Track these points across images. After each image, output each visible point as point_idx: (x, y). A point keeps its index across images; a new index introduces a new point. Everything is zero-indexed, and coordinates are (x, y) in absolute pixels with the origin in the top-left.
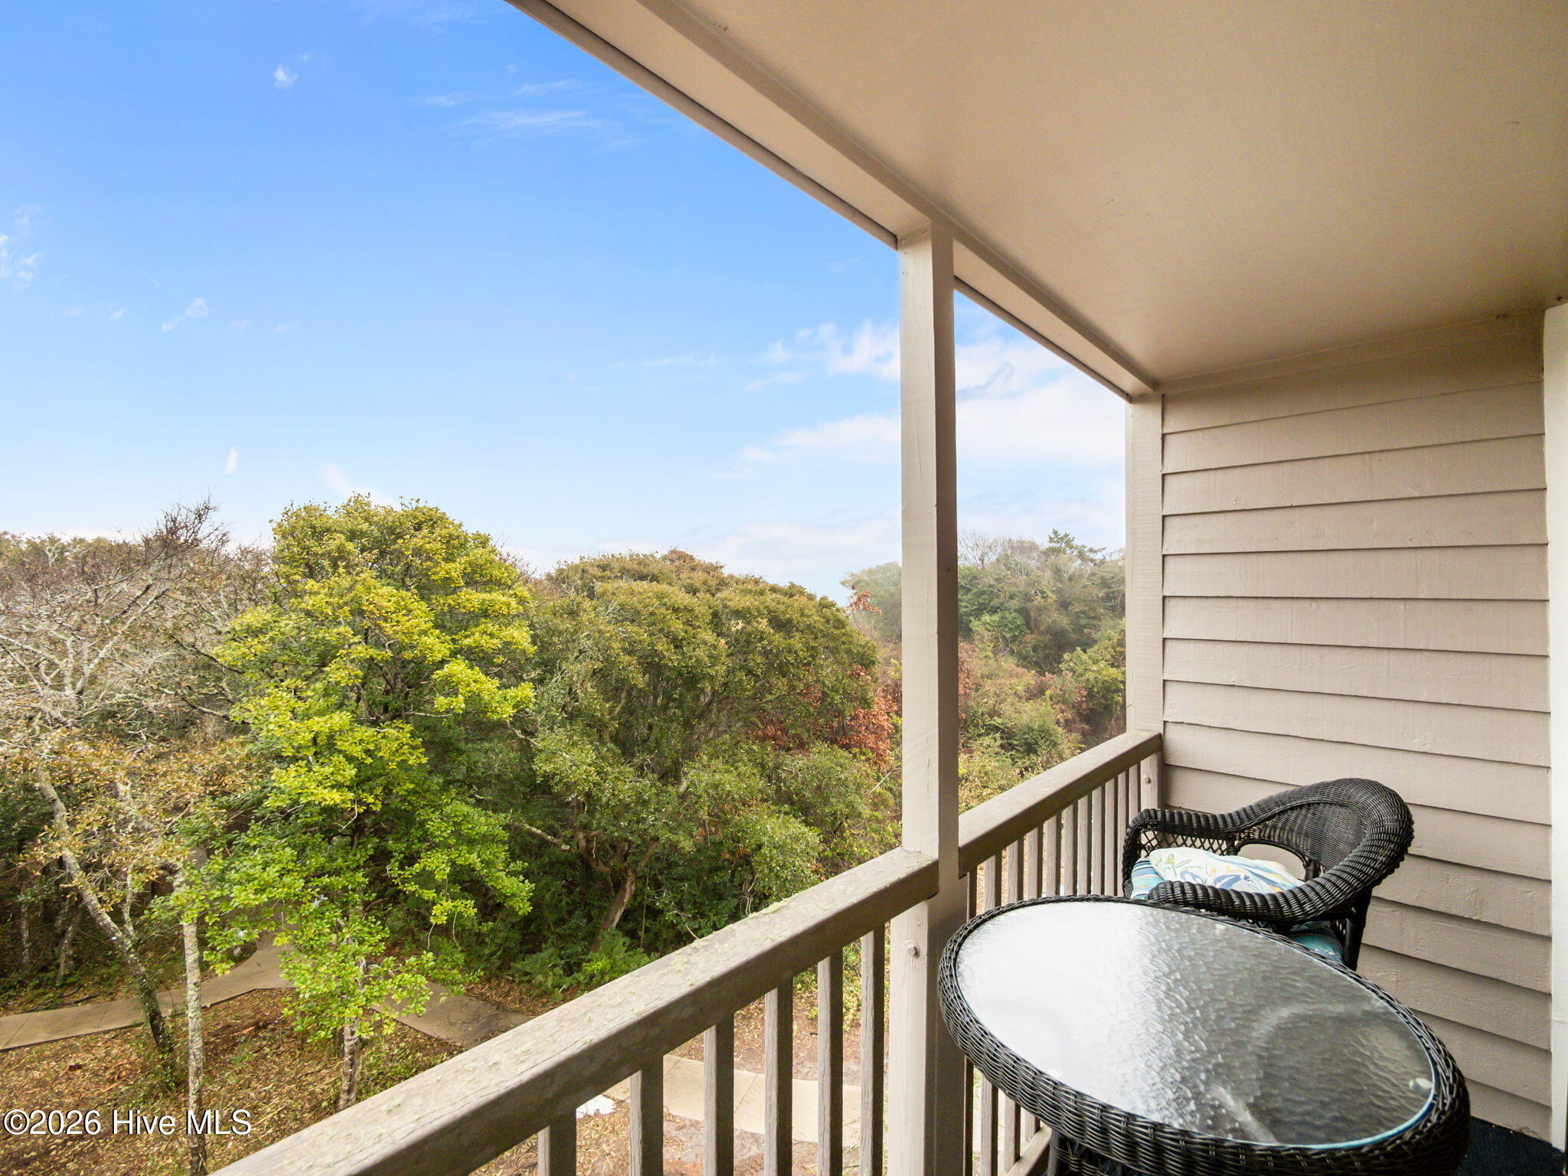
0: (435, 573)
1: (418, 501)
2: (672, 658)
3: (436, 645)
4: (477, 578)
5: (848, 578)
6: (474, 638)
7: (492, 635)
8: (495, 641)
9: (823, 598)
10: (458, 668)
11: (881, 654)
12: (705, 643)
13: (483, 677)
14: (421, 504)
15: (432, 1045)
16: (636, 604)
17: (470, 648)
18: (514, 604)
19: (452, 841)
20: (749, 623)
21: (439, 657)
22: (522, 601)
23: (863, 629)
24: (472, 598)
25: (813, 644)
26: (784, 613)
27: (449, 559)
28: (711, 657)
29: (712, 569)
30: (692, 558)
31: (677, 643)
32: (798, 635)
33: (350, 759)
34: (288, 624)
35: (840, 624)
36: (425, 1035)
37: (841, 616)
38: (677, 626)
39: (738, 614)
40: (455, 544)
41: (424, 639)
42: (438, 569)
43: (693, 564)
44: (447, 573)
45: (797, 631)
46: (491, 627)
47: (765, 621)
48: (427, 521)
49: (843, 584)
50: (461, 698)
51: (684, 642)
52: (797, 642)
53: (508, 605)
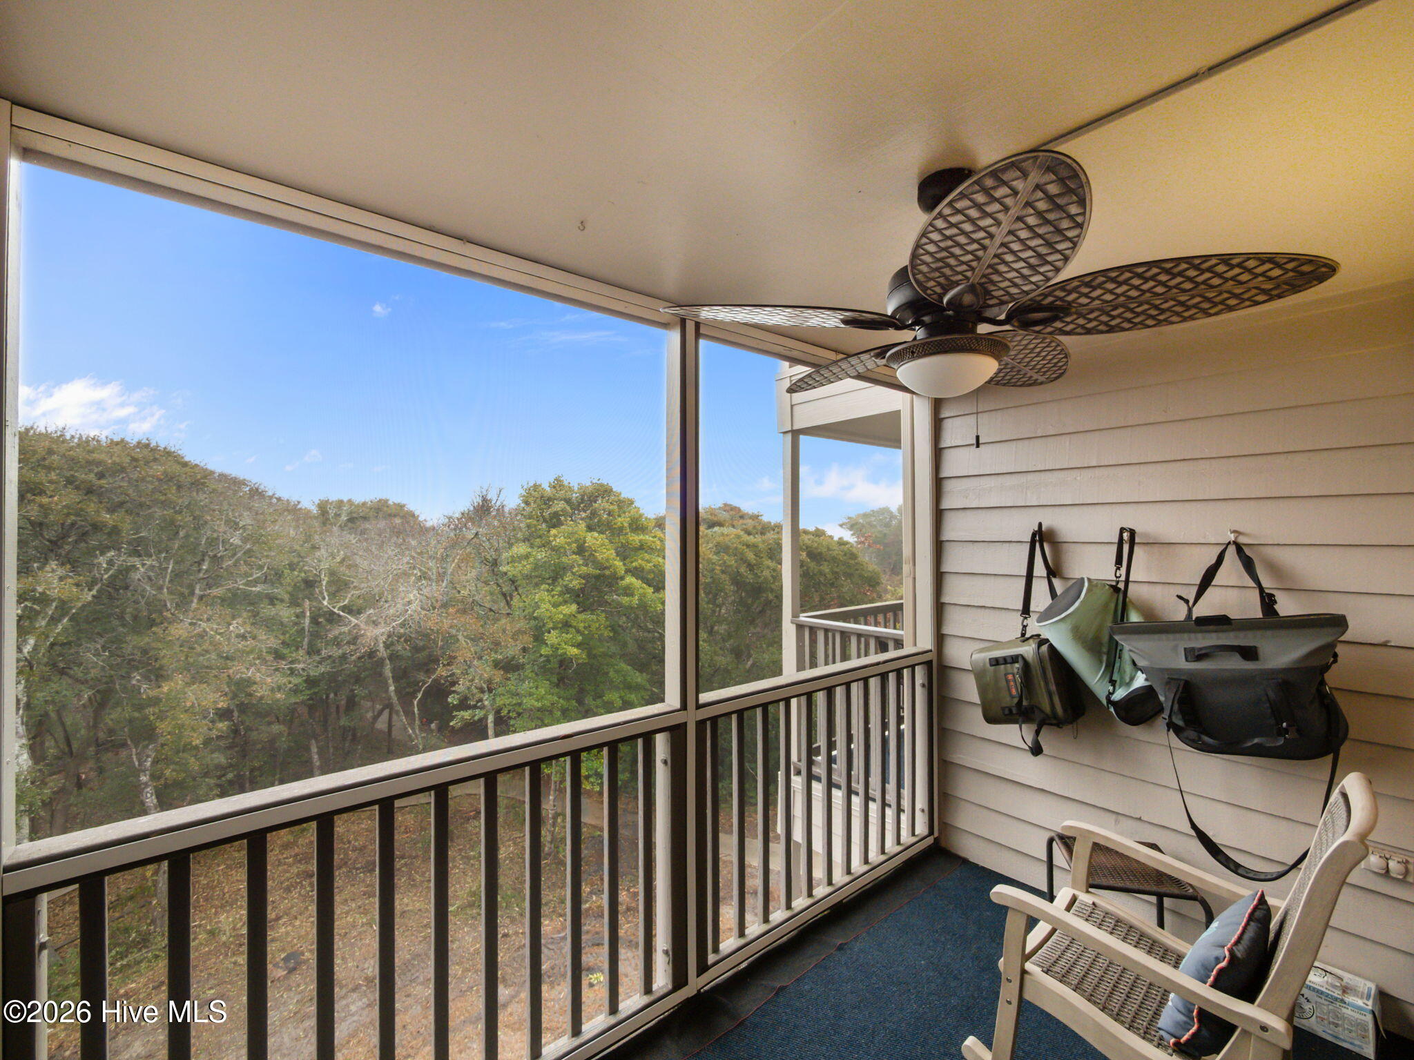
0: (615, 524)
2: (750, 578)
5: (845, 521)
8: (648, 564)
9: (840, 539)
10: (630, 580)
11: (884, 579)
12: (768, 567)
17: (636, 568)
18: (658, 542)
19: (621, 686)
23: (870, 562)
25: (836, 570)
26: (816, 548)
28: (772, 576)
29: (755, 517)
30: (739, 510)
31: (751, 567)
32: (826, 563)
33: (578, 631)
34: (541, 555)
35: (853, 556)
37: (854, 550)
38: (750, 556)
43: (740, 514)
45: (825, 560)
46: (647, 556)
47: (804, 554)
48: (604, 491)
49: (841, 526)
50: (637, 597)
51: (755, 567)
52: (826, 568)
53: (655, 543)
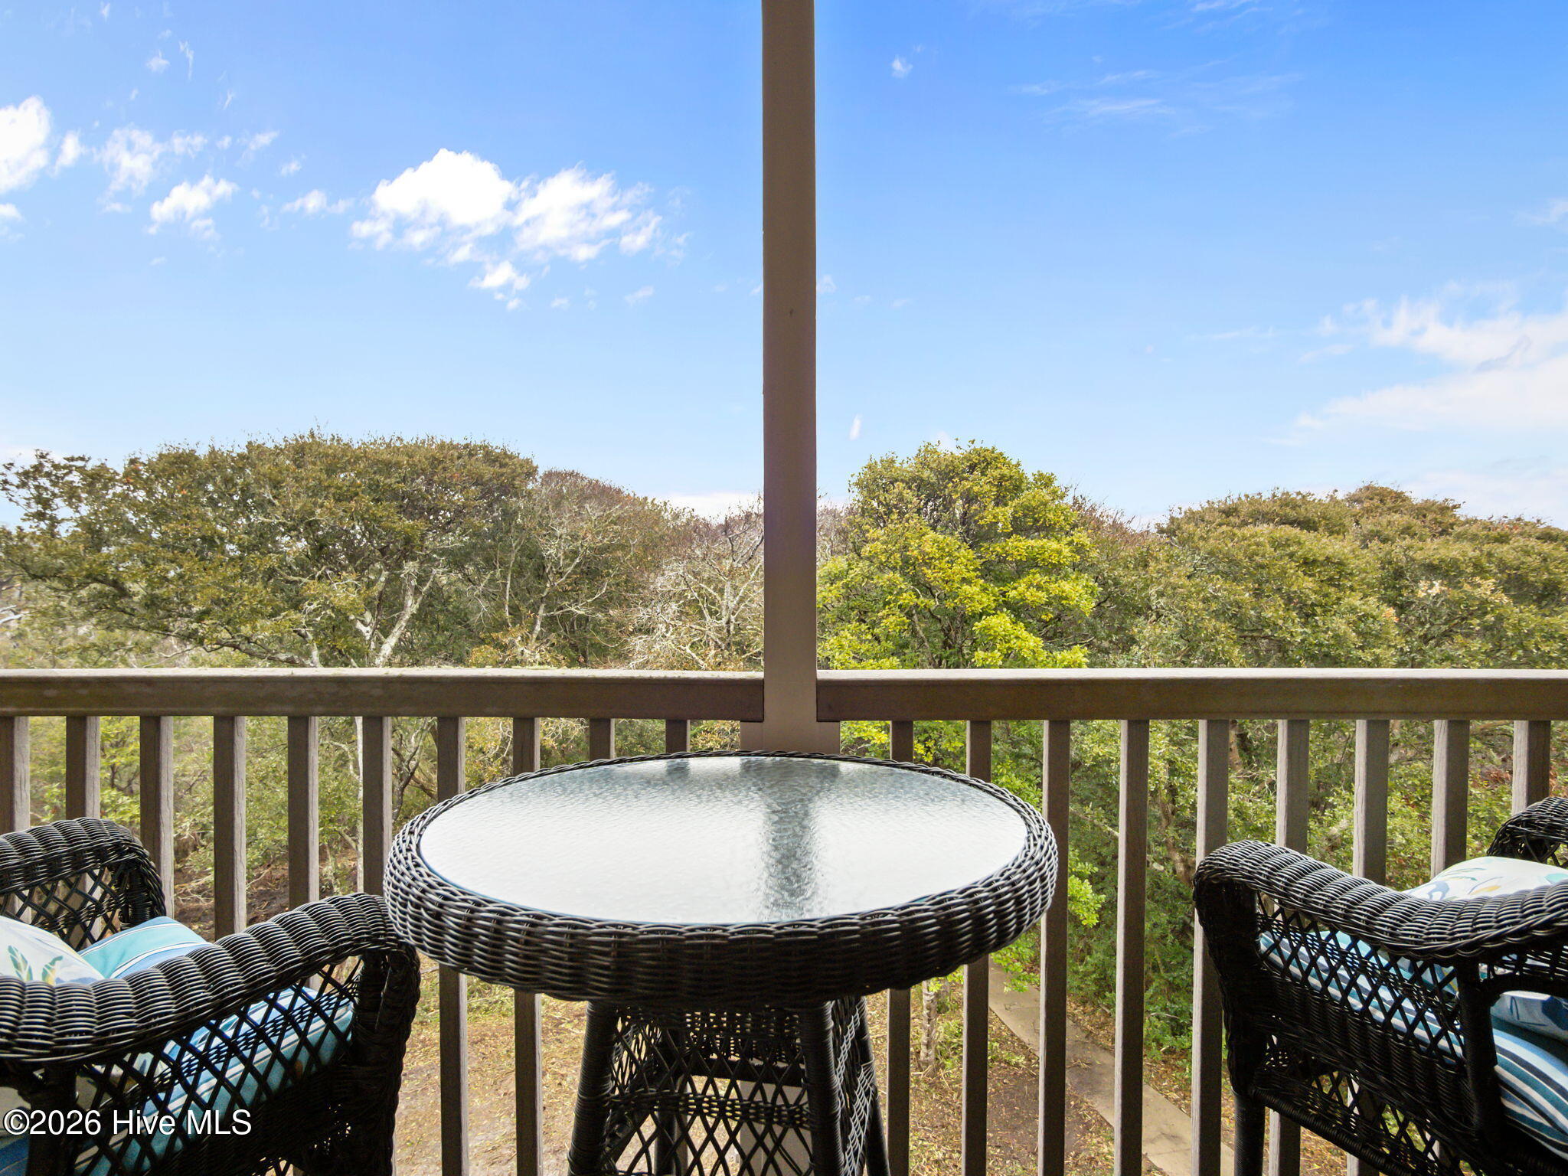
1: (973, 442)
3: (977, 595)
4: (1029, 523)
6: (1020, 590)
7: (1039, 588)
8: (1040, 594)
10: (1001, 622)
13: (1025, 634)
14: (977, 445)
15: (1013, 1042)
16: (1234, 551)
17: (1016, 601)
18: (1066, 551)
20: (1457, 586)
21: (979, 608)
22: (1079, 549)
24: (1020, 546)
27: (999, 501)
36: (1009, 1030)
39: (1432, 570)
40: (1009, 486)
41: (965, 587)
42: (985, 514)
43: (1397, 504)
44: (995, 517)
46: (1039, 578)
48: (982, 462)
50: (998, 654)
53: (1059, 552)
